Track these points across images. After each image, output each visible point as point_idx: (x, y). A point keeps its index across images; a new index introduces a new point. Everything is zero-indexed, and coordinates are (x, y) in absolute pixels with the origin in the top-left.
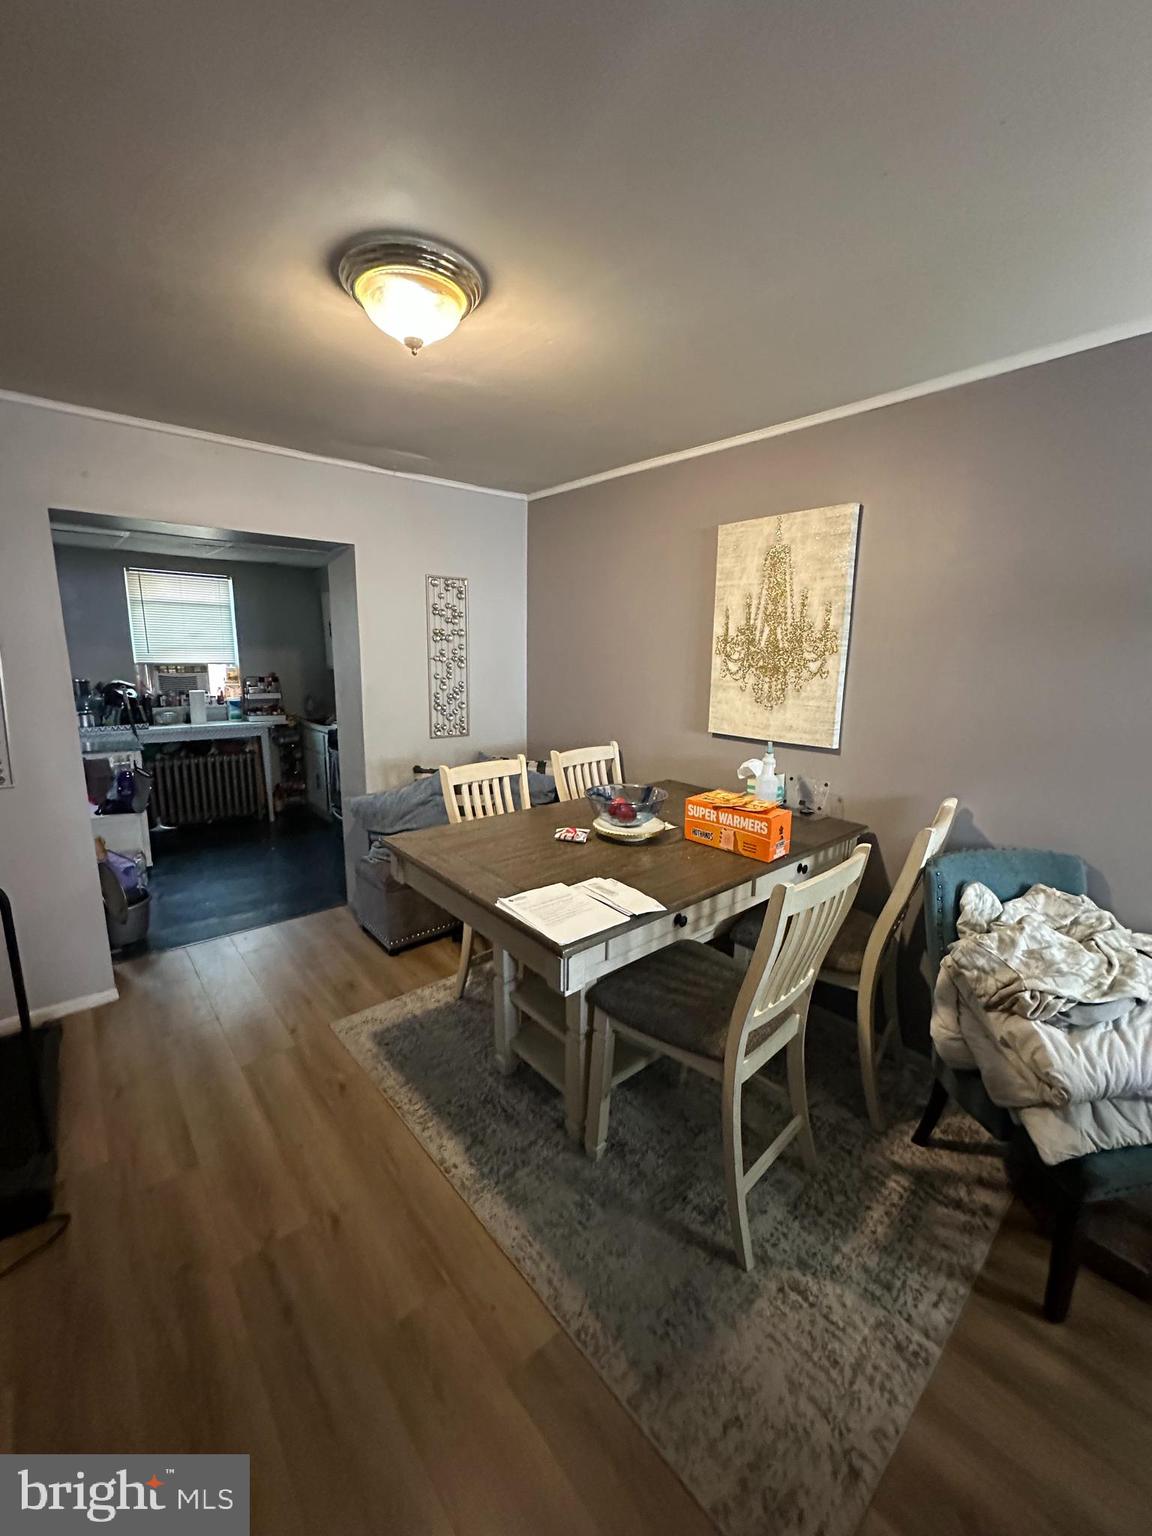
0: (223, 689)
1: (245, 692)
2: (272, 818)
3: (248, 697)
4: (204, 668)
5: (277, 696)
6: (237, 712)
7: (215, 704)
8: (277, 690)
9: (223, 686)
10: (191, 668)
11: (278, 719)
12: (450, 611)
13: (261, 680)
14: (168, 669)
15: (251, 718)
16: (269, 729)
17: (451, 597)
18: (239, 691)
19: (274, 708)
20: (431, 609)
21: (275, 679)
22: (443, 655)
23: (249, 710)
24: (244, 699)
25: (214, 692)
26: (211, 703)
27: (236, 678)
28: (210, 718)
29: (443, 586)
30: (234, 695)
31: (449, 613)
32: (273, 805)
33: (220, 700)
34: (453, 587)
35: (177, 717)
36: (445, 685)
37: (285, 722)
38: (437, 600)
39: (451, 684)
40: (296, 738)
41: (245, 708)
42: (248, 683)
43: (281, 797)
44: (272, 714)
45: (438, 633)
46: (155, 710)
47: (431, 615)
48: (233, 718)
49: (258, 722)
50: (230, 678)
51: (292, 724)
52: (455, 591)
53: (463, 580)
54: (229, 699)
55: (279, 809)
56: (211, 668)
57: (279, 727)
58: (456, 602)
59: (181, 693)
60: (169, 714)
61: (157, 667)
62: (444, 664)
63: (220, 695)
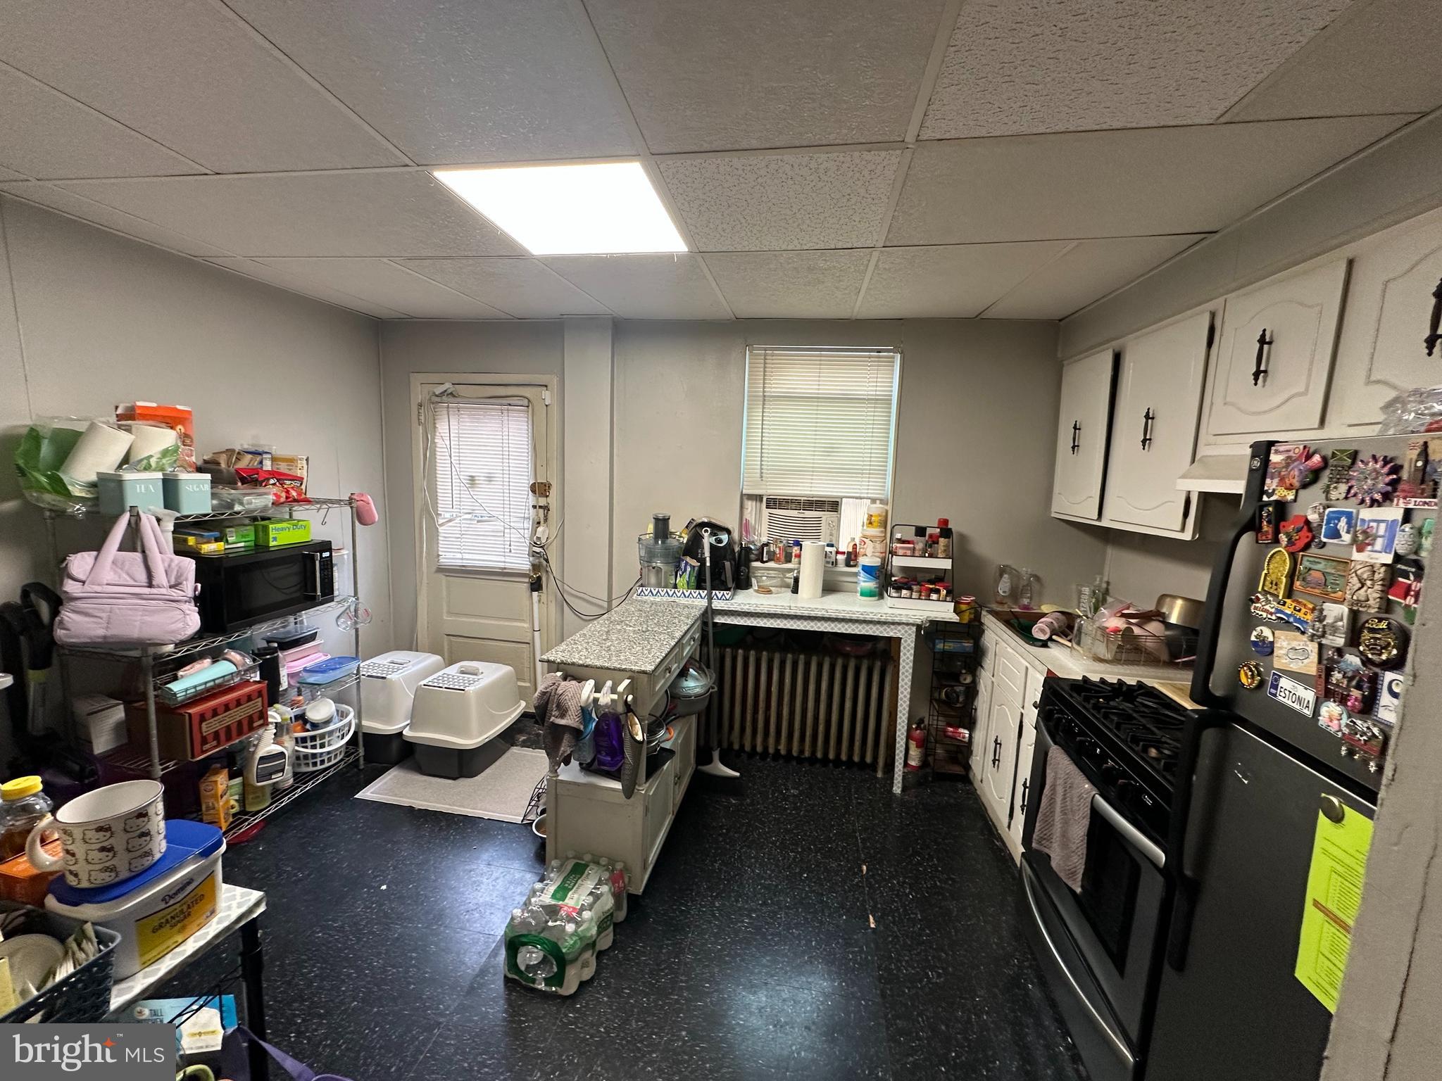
0: (857, 542)
1: (891, 552)
2: (898, 786)
3: (893, 560)
4: (834, 506)
5: (946, 564)
6: (871, 585)
7: (841, 566)
8: (948, 554)
9: (859, 535)
10: (817, 503)
13: (921, 531)
14: (783, 503)
15: (890, 600)
16: (918, 627)
18: (882, 548)
19: (937, 585)
21: (946, 533)
23: (890, 585)
24: (886, 563)
25: (844, 546)
30: (873, 555)
33: (851, 560)
35: (781, 580)
37: (953, 619)
41: (888, 580)
42: (899, 535)
44: (929, 599)
46: (754, 566)
49: (904, 610)
50: (871, 523)
51: (965, 621)
54: (862, 560)
56: (846, 507)
57: (938, 626)
59: (795, 543)
60: (768, 578)
63: (851, 550)
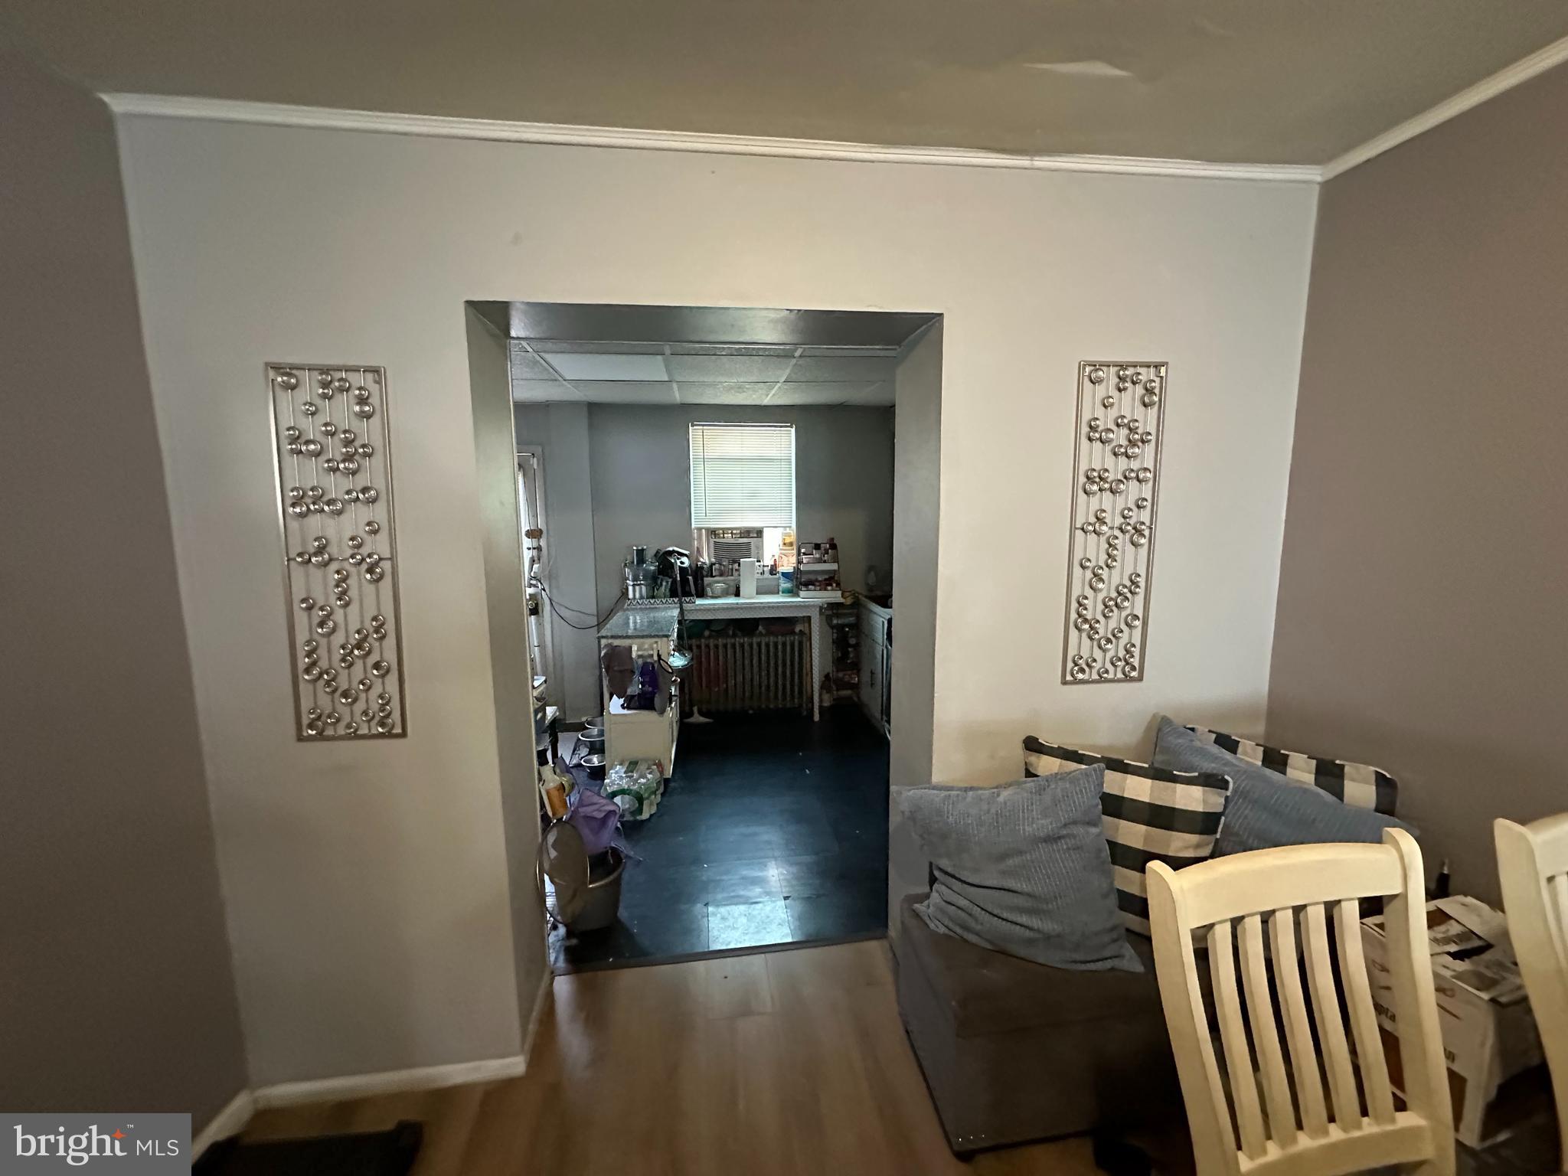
0: (777, 558)
1: (799, 562)
2: (817, 718)
3: (802, 567)
4: (759, 533)
5: (834, 567)
6: (788, 585)
7: (767, 575)
8: (835, 560)
9: (777, 553)
10: (747, 533)
11: (833, 596)
12: (1124, 432)
13: (817, 547)
14: (724, 534)
15: (802, 593)
16: (821, 608)
17: (1128, 404)
18: (794, 560)
19: (829, 581)
20: (1085, 429)
21: (833, 546)
22: (1101, 521)
23: (801, 584)
24: (797, 570)
25: (768, 561)
26: (763, 573)
27: (791, 544)
28: (760, 592)
29: (1114, 380)
30: (788, 565)
31: (1121, 437)
32: (819, 700)
33: (773, 570)
34: (1134, 383)
35: (727, 588)
36: (1101, 580)
37: (842, 600)
38: (1100, 412)
39: (1115, 578)
40: (852, 620)
41: (799, 580)
42: (803, 550)
43: (829, 691)
44: (826, 590)
45: (1095, 479)
46: (707, 580)
47: (1084, 441)
48: (783, 592)
49: (811, 599)
50: (785, 544)
51: (849, 601)
52: (1139, 390)
53: (1157, 366)
54: (781, 569)
55: (826, 704)
56: (766, 533)
57: (832, 606)
58: (1139, 412)
59: (734, 561)
60: (719, 586)
61: (713, 532)
62: (1103, 539)
63: (773, 564)
